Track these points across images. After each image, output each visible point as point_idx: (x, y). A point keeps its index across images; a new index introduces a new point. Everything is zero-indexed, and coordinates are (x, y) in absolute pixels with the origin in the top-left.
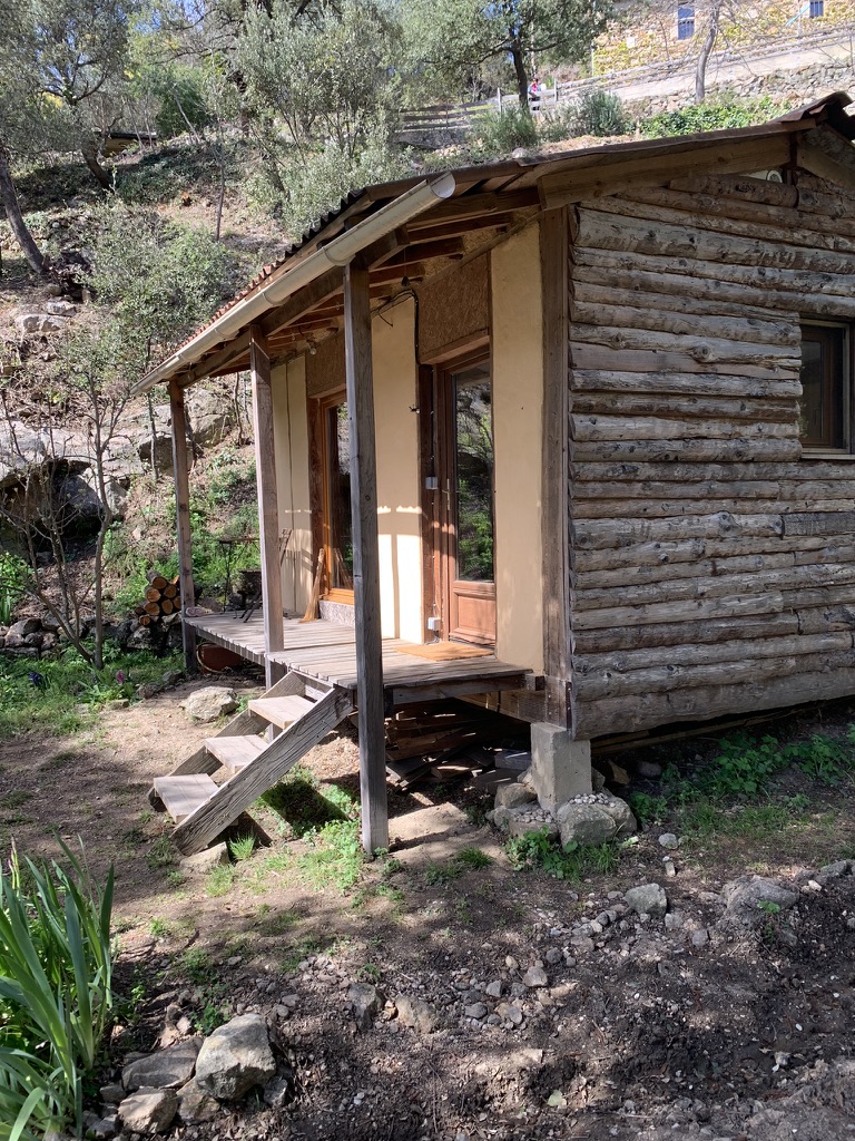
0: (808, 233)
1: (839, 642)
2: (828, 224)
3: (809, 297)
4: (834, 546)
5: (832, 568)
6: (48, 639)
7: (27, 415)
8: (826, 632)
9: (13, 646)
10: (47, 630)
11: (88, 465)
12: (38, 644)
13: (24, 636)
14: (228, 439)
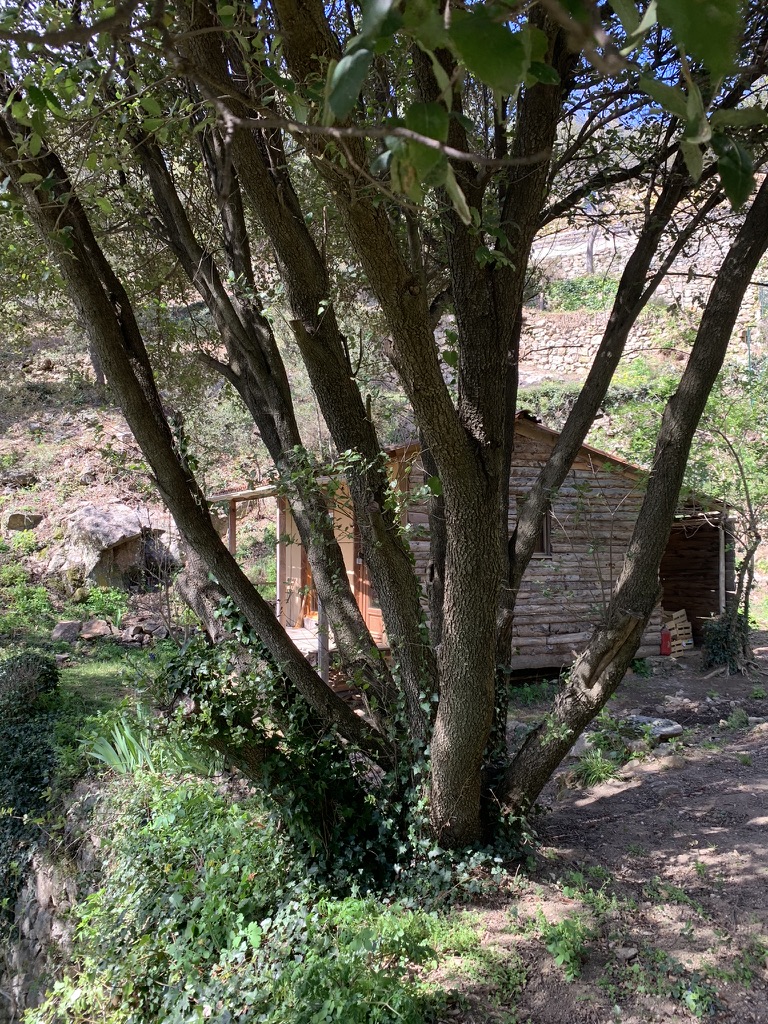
0: (519, 461)
1: (539, 641)
2: (529, 456)
3: (520, 488)
4: (536, 597)
5: (534, 607)
6: (147, 637)
7: (127, 500)
8: (532, 636)
9: (127, 641)
10: (145, 633)
11: (164, 532)
12: (141, 640)
13: (133, 636)
14: (251, 515)
